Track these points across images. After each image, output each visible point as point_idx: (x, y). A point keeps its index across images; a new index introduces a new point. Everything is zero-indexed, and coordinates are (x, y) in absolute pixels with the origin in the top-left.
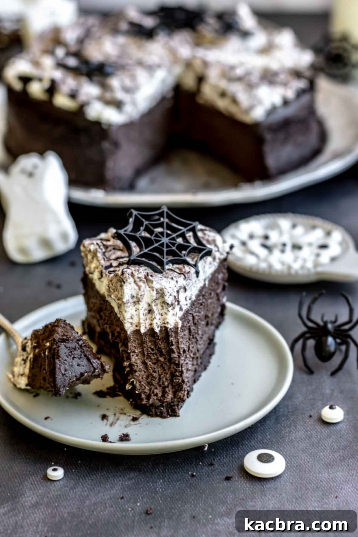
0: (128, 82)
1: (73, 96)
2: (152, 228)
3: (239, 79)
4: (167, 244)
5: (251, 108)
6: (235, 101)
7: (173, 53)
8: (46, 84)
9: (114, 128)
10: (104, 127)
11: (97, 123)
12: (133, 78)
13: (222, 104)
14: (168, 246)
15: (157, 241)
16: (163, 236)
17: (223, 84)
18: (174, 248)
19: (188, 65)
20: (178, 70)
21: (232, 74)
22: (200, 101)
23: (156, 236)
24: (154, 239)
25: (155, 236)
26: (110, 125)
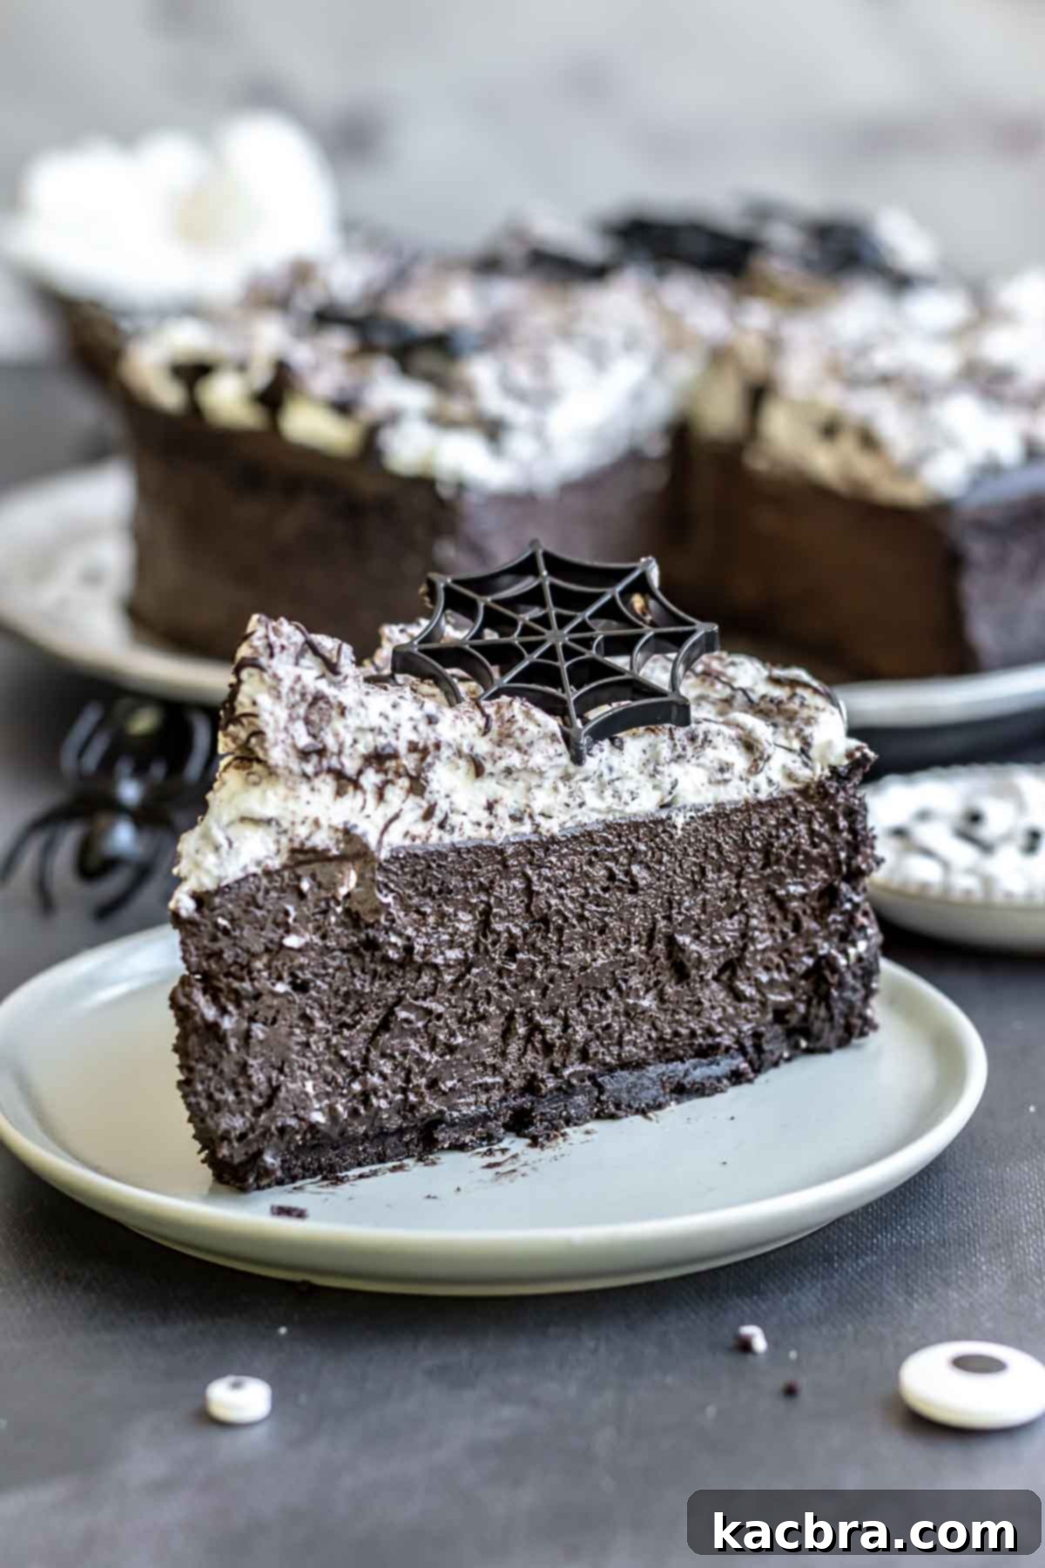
0: (523, 375)
1: (343, 407)
2: (509, 613)
3: (885, 380)
4: (565, 647)
5: (922, 457)
6: (869, 441)
7: (672, 321)
8: (261, 376)
9: (472, 499)
10: (445, 492)
11: (423, 484)
12: (541, 366)
13: (825, 462)
14: (569, 653)
15: (531, 647)
16: (549, 627)
17: (832, 397)
18: (592, 653)
19: (719, 356)
20: (685, 369)
21: (861, 367)
22: (758, 463)
23: (527, 630)
24: (523, 644)
25: (521, 634)
26: (461, 487)
